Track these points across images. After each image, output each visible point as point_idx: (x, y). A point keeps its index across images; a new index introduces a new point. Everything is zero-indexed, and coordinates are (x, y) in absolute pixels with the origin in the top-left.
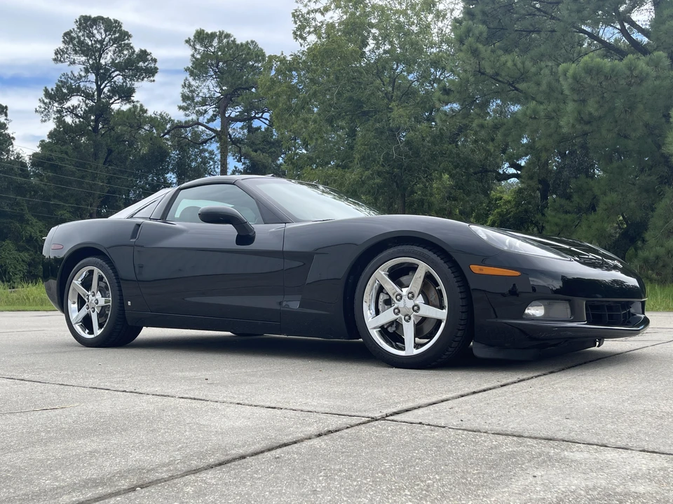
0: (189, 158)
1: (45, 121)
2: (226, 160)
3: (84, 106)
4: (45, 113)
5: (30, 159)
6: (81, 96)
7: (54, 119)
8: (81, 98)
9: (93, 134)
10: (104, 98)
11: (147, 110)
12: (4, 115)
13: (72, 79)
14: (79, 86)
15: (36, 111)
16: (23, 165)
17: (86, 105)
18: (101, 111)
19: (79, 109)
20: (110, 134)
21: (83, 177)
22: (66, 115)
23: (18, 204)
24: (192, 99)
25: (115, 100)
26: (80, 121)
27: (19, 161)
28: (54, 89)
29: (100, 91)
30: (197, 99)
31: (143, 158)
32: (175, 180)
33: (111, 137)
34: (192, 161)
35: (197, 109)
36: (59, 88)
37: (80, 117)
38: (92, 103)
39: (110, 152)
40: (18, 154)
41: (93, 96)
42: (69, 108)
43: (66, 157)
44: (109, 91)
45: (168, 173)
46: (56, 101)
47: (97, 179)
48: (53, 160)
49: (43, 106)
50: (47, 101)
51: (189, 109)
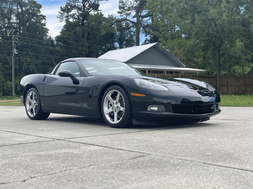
0: (124, 35)
1: (61, 21)
2: (139, 36)
3: (77, 14)
4: (61, 18)
5: (55, 39)
6: (76, 9)
7: (65, 20)
8: (76, 10)
9: (82, 26)
10: (86, 9)
11: (103, 15)
12: (44, 20)
13: (72, 2)
14: (75, 5)
15: (58, 17)
16: (52, 42)
17: (79, 13)
18: (85, 15)
19: (75, 15)
20: (89, 26)
21: (78, 46)
22: (70, 18)
23: (51, 59)
24: (124, 8)
25: (91, 10)
26: (76, 21)
27: (50, 40)
28: (65, 7)
29: (84, 6)
30: (126, 8)
31: (103, 36)
32: (118, 46)
33: (89, 27)
34: (126, 36)
35: (126, 12)
36: (67, 6)
37: (76, 19)
38: (81, 12)
39: (89, 34)
40: (50, 37)
41: (81, 9)
42: (71, 15)
43: (70, 37)
44: (88, 6)
45: (115, 43)
46: (66, 12)
47: (84, 47)
48: (64, 38)
49: (60, 14)
50: (62, 12)
51: (122, 13)
